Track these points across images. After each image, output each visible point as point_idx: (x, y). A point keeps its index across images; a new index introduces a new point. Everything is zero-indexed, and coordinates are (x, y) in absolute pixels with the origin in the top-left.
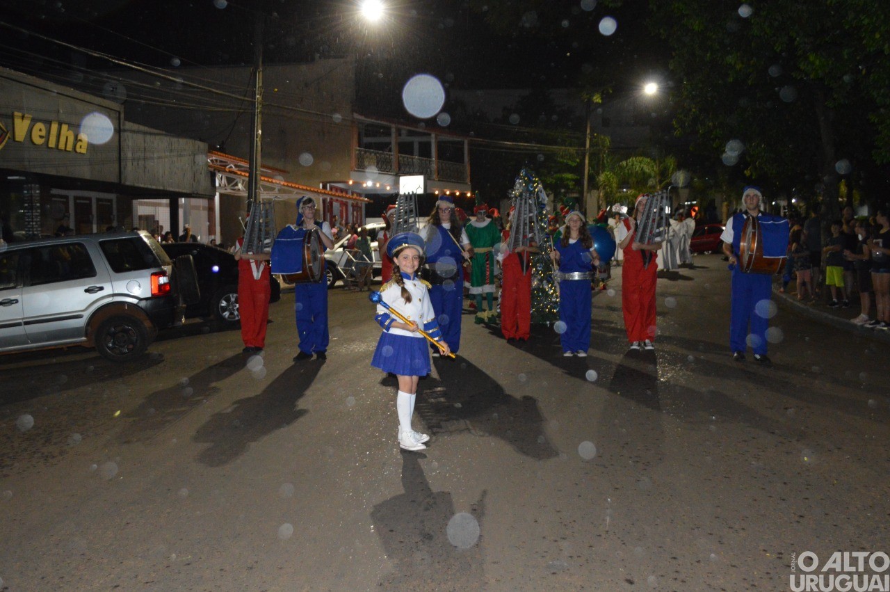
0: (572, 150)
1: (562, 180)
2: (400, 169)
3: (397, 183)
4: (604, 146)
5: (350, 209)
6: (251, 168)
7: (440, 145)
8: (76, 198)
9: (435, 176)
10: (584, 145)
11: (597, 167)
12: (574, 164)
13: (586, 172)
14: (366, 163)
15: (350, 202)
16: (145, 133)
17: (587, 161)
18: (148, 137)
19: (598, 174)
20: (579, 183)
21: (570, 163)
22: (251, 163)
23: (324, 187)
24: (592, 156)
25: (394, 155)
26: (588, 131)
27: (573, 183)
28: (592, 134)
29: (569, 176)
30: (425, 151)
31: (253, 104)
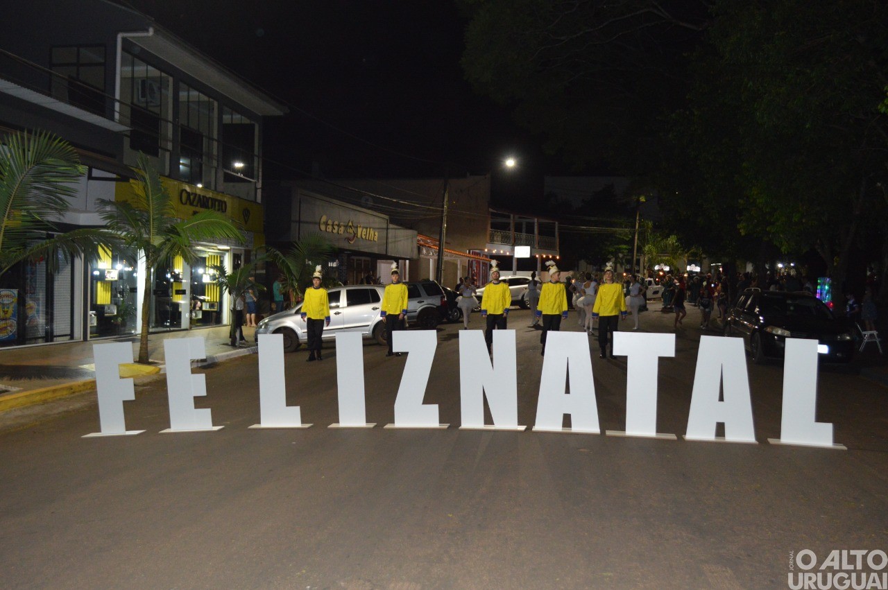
0: (627, 230)
1: (620, 249)
2: (515, 241)
3: (513, 250)
4: (648, 228)
5: (481, 264)
6: (440, 245)
7: (540, 225)
8: (357, 260)
9: (536, 246)
10: (635, 227)
11: (644, 241)
12: (627, 239)
13: (636, 244)
14: (495, 239)
15: (481, 261)
16: (396, 229)
17: (636, 238)
18: (397, 231)
19: (644, 246)
20: (631, 251)
21: (625, 238)
22: (440, 243)
23: (469, 253)
24: (640, 233)
25: (512, 233)
26: (638, 218)
27: (626, 251)
28: (639, 220)
29: (624, 246)
30: (530, 230)
31: (443, 211)
